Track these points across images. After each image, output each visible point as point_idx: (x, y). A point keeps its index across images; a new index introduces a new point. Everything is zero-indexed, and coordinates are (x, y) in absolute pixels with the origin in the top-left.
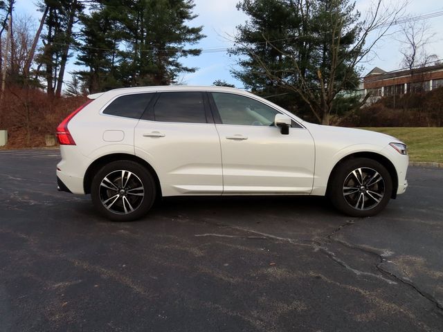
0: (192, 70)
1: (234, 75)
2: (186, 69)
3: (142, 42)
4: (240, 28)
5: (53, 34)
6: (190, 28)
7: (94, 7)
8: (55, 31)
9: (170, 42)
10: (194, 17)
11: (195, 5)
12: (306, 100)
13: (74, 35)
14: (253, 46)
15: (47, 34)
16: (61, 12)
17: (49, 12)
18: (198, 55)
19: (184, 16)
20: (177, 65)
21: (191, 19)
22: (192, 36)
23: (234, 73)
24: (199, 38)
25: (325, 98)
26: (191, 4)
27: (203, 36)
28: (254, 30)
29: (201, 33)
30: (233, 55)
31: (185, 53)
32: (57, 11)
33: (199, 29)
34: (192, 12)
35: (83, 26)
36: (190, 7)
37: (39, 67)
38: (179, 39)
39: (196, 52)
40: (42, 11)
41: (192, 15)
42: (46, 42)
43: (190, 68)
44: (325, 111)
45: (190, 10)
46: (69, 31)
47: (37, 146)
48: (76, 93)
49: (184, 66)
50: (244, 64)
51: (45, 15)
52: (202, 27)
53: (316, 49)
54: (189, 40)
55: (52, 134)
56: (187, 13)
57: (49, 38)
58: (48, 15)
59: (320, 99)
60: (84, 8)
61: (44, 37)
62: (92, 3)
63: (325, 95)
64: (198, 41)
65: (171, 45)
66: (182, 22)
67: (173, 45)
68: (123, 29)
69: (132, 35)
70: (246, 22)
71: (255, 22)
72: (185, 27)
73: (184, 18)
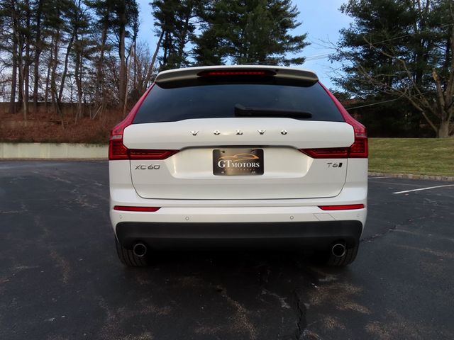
1: (335, 82)
3: (245, 55)
4: (342, 32)
5: (167, 55)
6: (293, 37)
7: (203, 27)
8: (170, 52)
9: (271, 53)
10: (298, 25)
11: (299, 13)
12: (418, 107)
13: (186, 54)
14: (359, 50)
15: (163, 55)
16: (175, 35)
17: (164, 36)
18: (301, 64)
19: (288, 25)
21: (294, 27)
22: (295, 46)
23: (335, 80)
24: (302, 46)
25: (443, 103)
26: (295, 12)
27: (307, 44)
28: (359, 33)
29: (304, 41)
30: (335, 62)
31: (287, 63)
32: (172, 35)
33: (303, 37)
34: (296, 20)
35: (196, 45)
36: (295, 16)
38: (281, 50)
39: (299, 61)
40: (158, 35)
41: (295, 24)
42: (162, 63)
44: (443, 119)
45: (295, 19)
46: (181, 51)
50: (348, 70)
51: (161, 39)
52: (306, 34)
53: (436, 46)
54: (292, 49)
56: (290, 22)
57: (165, 59)
58: (164, 38)
59: (436, 105)
60: (195, 28)
61: (160, 59)
62: (202, 23)
63: (442, 100)
64: (302, 49)
65: (272, 57)
66: (285, 32)
67: (275, 56)
68: (229, 44)
69: (237, 50)
70: (350, 24)
71: (360, 24)
72: (288, 37)
73: (287, 27)
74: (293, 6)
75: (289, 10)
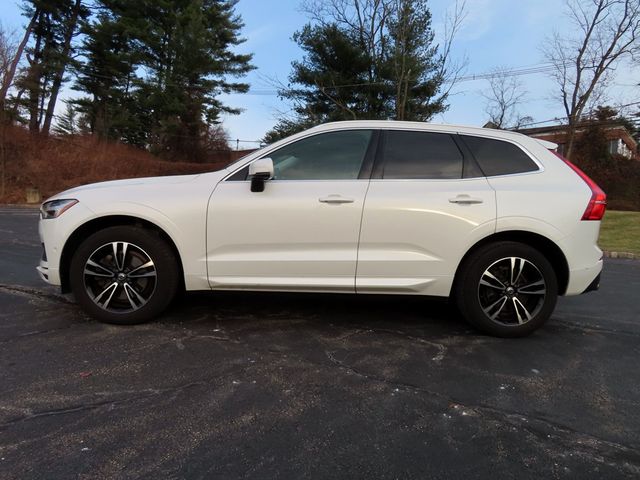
0: (236, 112)
2: (228, 110)
3: (169, 68)
4: (295, 64)
5: (43, 46)
6: (235, 55)
7: (103, 17)
8: (46, 43)
9: (206, 74)
10: (242, 41)
11: (243, 25)
13: (72, 49)
14: (312, 89)
15: (34, 47)
16: (56, 18)
17: (39, 17)
18: (245, 92)
19: (227, 38)
20: (216, 103)
21: (237, 43)
22: (238, 67)
24: (247, 69)
26: (238, 23)
27: (253, 68)
28: (313, 69)
29: (250, 63)
30: (285, 99)
31: (227, 88)
32: (50, 17)
33: (248, 58)
34: (240, 34)
35: (88, 36)
36: (238, 27)
37: (20, 94)
38: (219, 69)
39: (242, 88)
40: (29, 16)
41: (239, 38)
42: (32, 58)
43: (233, 108)
45: (238, 31)
46: (67, 48)
47: (14, 202)
48: (72, 129)
49: (225, 105)
50: (300, 111)
51: (33, 21)
52: (252, 55)
54: (233, 71)
55: (36, 188)
56: (233, 35)
57: (36, 52)
58: (37, 21)
60: (89, 15)
61: (29, 51)
62: (102, 10)
64: (246, 73)
65: (207, 78)
66: (225, 47)
67: (210, 77)
68: (144, 48)
69: (155, 58)
70: (304, 58)
71: (314, 59)
72: (228, 54)
73: (228, 41)
74: (236, 14)
75: (231, 19)
